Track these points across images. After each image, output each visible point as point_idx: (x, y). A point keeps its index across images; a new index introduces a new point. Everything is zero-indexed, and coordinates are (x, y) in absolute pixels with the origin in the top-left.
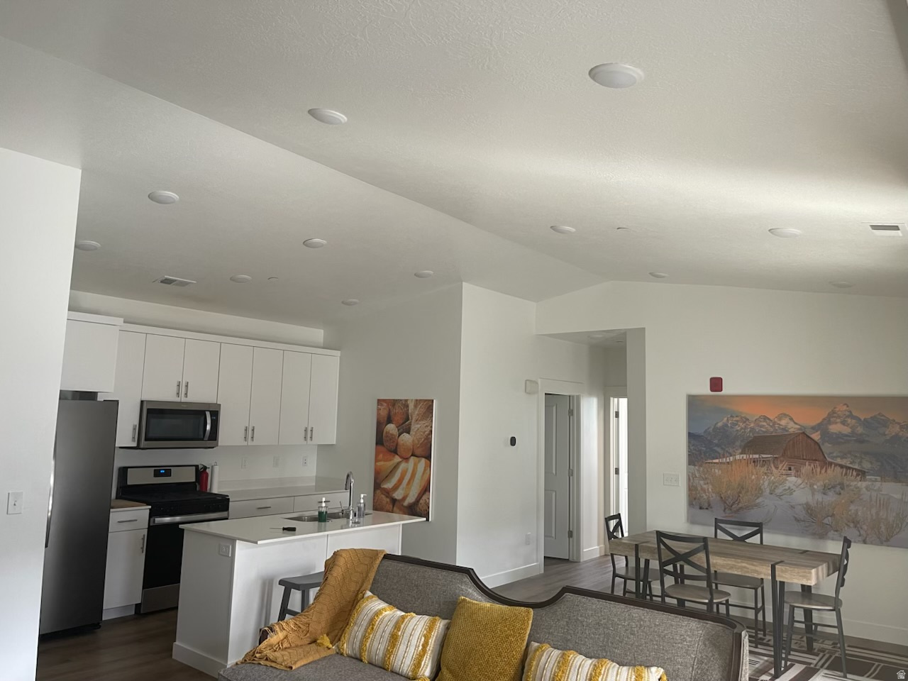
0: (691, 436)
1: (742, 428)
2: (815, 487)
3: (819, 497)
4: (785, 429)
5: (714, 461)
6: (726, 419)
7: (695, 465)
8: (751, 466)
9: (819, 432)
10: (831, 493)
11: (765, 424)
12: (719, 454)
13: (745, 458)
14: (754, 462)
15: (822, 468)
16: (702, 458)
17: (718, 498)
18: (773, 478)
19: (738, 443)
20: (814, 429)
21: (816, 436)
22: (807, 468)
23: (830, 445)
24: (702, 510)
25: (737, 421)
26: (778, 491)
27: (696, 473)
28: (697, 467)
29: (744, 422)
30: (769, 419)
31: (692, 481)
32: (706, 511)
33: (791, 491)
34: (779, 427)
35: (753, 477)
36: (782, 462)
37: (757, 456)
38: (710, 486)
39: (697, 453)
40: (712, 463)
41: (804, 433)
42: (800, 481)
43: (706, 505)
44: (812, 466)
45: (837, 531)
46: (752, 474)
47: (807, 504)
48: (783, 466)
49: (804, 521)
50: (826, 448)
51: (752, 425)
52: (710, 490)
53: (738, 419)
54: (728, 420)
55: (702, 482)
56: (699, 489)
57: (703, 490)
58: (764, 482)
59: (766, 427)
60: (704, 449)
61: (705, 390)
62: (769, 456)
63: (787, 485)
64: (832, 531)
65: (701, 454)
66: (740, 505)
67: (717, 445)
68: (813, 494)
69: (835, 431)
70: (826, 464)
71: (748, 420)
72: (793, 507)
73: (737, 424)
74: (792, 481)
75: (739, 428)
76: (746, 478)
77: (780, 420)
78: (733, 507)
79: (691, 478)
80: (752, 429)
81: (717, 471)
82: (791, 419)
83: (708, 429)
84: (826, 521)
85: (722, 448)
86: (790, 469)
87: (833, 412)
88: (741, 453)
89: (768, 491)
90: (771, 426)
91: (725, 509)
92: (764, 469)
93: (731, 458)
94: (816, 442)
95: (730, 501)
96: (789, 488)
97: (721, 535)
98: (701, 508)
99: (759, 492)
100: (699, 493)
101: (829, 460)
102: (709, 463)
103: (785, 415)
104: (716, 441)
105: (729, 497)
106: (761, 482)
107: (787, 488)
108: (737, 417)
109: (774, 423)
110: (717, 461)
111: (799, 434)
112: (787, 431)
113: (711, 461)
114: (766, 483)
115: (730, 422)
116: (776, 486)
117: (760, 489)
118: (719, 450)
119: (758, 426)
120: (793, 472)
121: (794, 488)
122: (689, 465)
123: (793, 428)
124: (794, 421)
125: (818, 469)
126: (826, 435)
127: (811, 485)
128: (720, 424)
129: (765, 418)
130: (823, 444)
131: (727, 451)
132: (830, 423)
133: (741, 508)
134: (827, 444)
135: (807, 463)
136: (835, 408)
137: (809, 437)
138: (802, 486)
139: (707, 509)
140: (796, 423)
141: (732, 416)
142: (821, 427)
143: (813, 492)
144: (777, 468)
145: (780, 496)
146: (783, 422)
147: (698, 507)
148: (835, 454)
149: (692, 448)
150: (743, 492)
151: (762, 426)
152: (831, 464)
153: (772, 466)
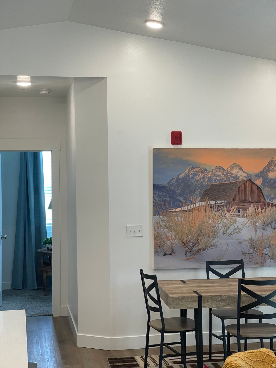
0: (157, 187)
1: (201, 178)
2: (257, 224)
3: (260, 232)
4: (236, 178)
5: (177, 210)
6: (187, 170)
7: (159, 215)
8: (209, 212)
9: (261, 179)
10: (269, 229)
11: (220, 173)
12: (182, 202)
13: (203, 204)
14: (211, 207)
15: (262, 209)
16: (166, 208)
17: (181, 243)
18: (226, 220)
19: (198, 192)
20: (258, 176)
21: (259, 182)
22: (251, 209)
23: (269, 189)
24: (166, 256)
25: (197, 172)
26: (229, 231)
27: (160, 221)
28: (161, 217)
29: (204, 172)
30: (223, 169)
31: (157, 230)
32: (170, 256)
33: (239, 230)
34: (231, 176)
35: (210, 221)
36: (233, 206)
37: (213, 202)
38: (173, 233)
39: (162, 203)
40: (175, 211)
41: (250, 180)
42: (246, 220)
43: (169, 252)
44: (255, 207)
45: (272, 258)
46: (209, 219)
47: (251, 239)
48: (233, 209)
49: (249, 254)
50: (266, 191)
51: (210, 175)
52: (173, 237)
53: (198, 170)
54: (189, 171)
55: (166, 230)
56: (163, 236)
57: (167, 238)
58: (218, 224)
59: (221, 177)
60: (168, 199)
61: (166, 144)
62: (223, 201)
63: (237, 224)
64: (269, 259)
65: (165, 204)
66: (200, 247)
67: (180, 195)
68: (256, 231)
69: (273, 178)
70: (265, 204)
71: (206, 170)
72: (240, 243)
73: (196, 175)
74: (241, 220)
75: (198, 178)
76: (204, 223)
77: (232, 169)
78: (193, 249)
79: (156, 228)
80: (210, 179)
81: (179, 218)
82: (241, 168)
83: (172, 179)
84: (265, 251)
85: (184, 198)
86: (239, 211)
87: (272, 162)
88: (201, 201)
89: (221, 232)
90: (225, 175)
91: (186, 252)
92: (219, 213)
93: (192, 206)
94: (259, 188)
95: (190, 245)
96: (238, 227)
97: (212, 276)
98: (165, 255)
99: (215, 232)
100: (164, 240)
101: (268, 201)
102: (173, 212)
103: (236, 165)
104: (179, 191)
105: (190, 241)
106: (217, 224)
107: (236, 227)
108: (197, 168)
109: (228, 173)
110: (180, 209)
111: (246, 182)
112: (238, 179)
113: (174, 210)
114: (220, 225)
115: (191, 172)
116: (228, 227)
117: (215, 231)
118: (181, 199)
119: (215, 175)
120: (241, 214)
121: (241, 227)
122: (154, 215)
123: (242, 176)
124: (242, 170)
125: (260, 210)
126: (266, 180)
127: (254, 223)
128: (182, 175)
129: (221, 168)
130: (264, 189)
131: (189, 200)
132: (269, 171)
133: (200, 249)
134: (266, 188)
135: (252, 205)
136: (273, 158)
137: (254, 183)
138: (247, 225)
139: (170, 254)
140: (244, 172)
141: (192, 168)
142: (263, 174)
143: (256, 228)
144: (229, 211)
145: (230, 235)
146: (234, 171)
147: (162, 254)
148: (272, 196)
149: (157, 199)
150: (202, 236)
151: (218, 176)
152: (269, 204)
153: (225, 210)
